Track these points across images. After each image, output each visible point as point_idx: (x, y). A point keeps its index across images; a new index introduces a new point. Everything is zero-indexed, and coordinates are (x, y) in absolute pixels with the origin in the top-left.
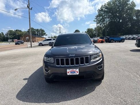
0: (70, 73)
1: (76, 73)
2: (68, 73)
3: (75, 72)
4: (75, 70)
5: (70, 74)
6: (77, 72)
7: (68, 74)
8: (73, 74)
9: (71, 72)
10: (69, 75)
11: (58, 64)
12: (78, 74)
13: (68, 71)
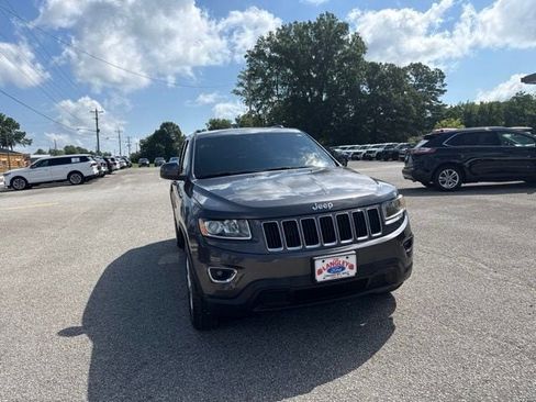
0: (325, 273)
1: (347, 269)
2: (320, 272)
3: (343, 269)
4: (342, 259)
5: (328, 278)
6: (351, 267)
7: (319, 278)
8: (337, 276)
9: (329, 271)
10: (322, 283)
11: (274, 242)
12: (352, 273)
13: (319, 265)
